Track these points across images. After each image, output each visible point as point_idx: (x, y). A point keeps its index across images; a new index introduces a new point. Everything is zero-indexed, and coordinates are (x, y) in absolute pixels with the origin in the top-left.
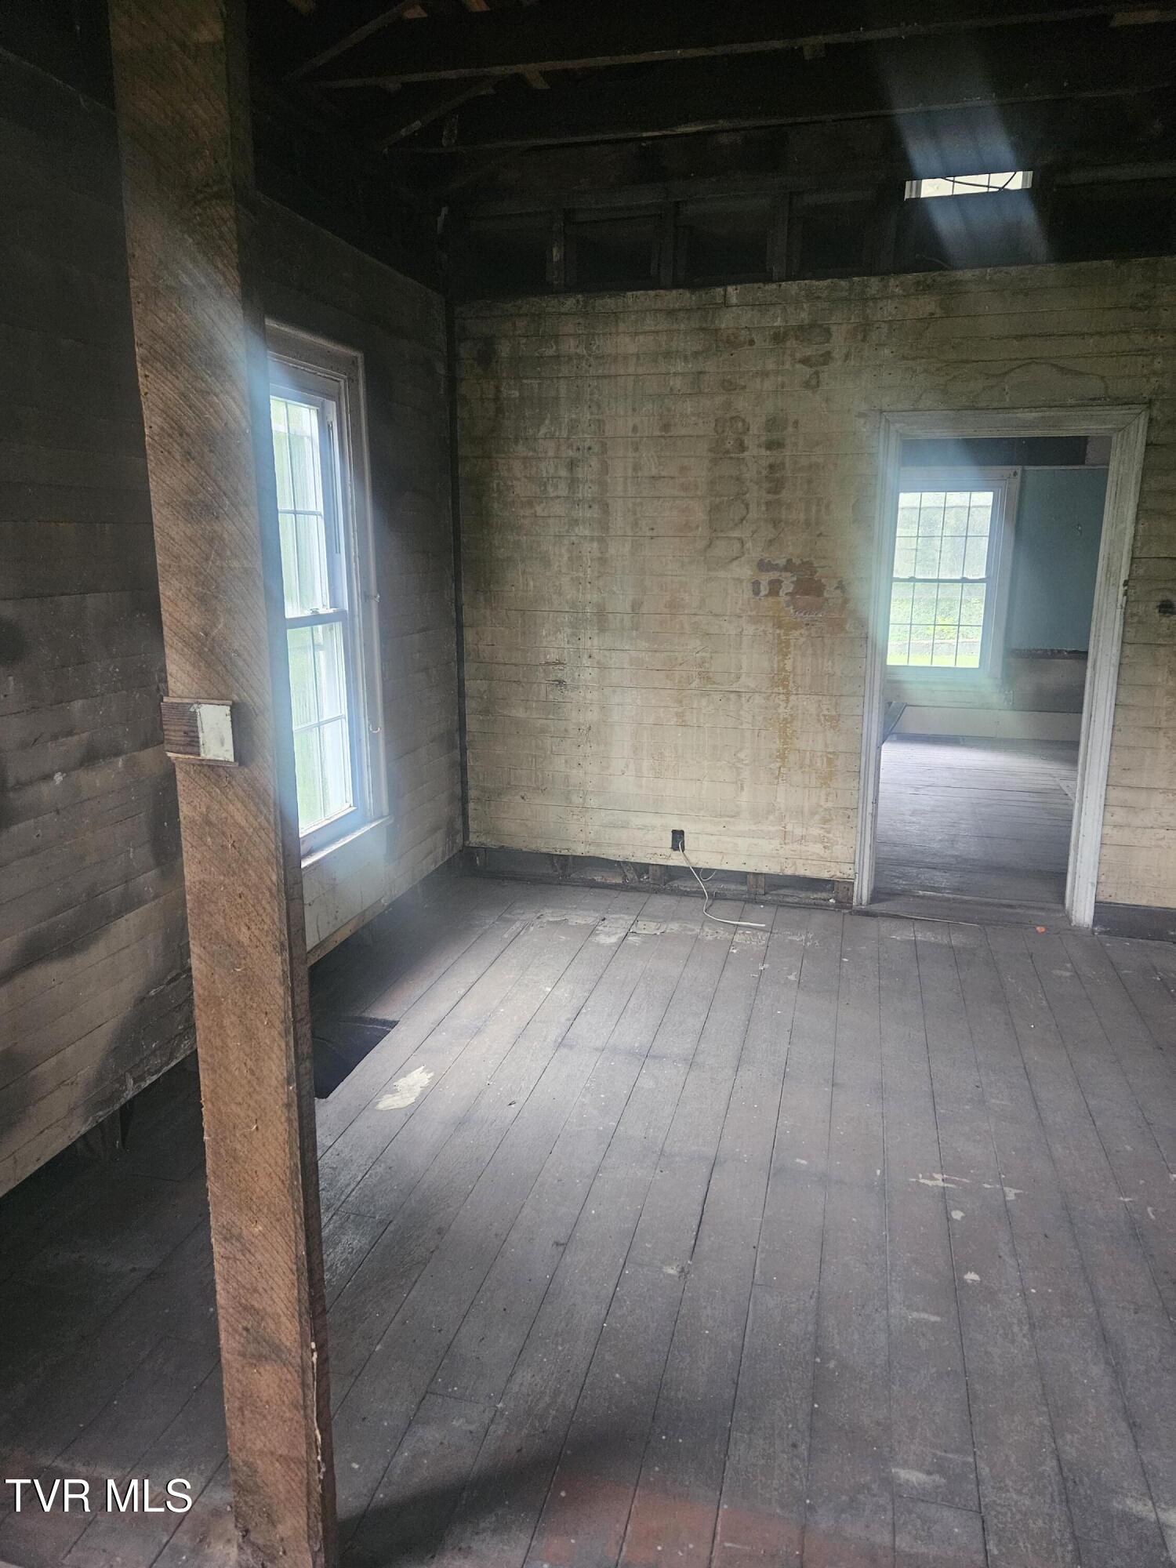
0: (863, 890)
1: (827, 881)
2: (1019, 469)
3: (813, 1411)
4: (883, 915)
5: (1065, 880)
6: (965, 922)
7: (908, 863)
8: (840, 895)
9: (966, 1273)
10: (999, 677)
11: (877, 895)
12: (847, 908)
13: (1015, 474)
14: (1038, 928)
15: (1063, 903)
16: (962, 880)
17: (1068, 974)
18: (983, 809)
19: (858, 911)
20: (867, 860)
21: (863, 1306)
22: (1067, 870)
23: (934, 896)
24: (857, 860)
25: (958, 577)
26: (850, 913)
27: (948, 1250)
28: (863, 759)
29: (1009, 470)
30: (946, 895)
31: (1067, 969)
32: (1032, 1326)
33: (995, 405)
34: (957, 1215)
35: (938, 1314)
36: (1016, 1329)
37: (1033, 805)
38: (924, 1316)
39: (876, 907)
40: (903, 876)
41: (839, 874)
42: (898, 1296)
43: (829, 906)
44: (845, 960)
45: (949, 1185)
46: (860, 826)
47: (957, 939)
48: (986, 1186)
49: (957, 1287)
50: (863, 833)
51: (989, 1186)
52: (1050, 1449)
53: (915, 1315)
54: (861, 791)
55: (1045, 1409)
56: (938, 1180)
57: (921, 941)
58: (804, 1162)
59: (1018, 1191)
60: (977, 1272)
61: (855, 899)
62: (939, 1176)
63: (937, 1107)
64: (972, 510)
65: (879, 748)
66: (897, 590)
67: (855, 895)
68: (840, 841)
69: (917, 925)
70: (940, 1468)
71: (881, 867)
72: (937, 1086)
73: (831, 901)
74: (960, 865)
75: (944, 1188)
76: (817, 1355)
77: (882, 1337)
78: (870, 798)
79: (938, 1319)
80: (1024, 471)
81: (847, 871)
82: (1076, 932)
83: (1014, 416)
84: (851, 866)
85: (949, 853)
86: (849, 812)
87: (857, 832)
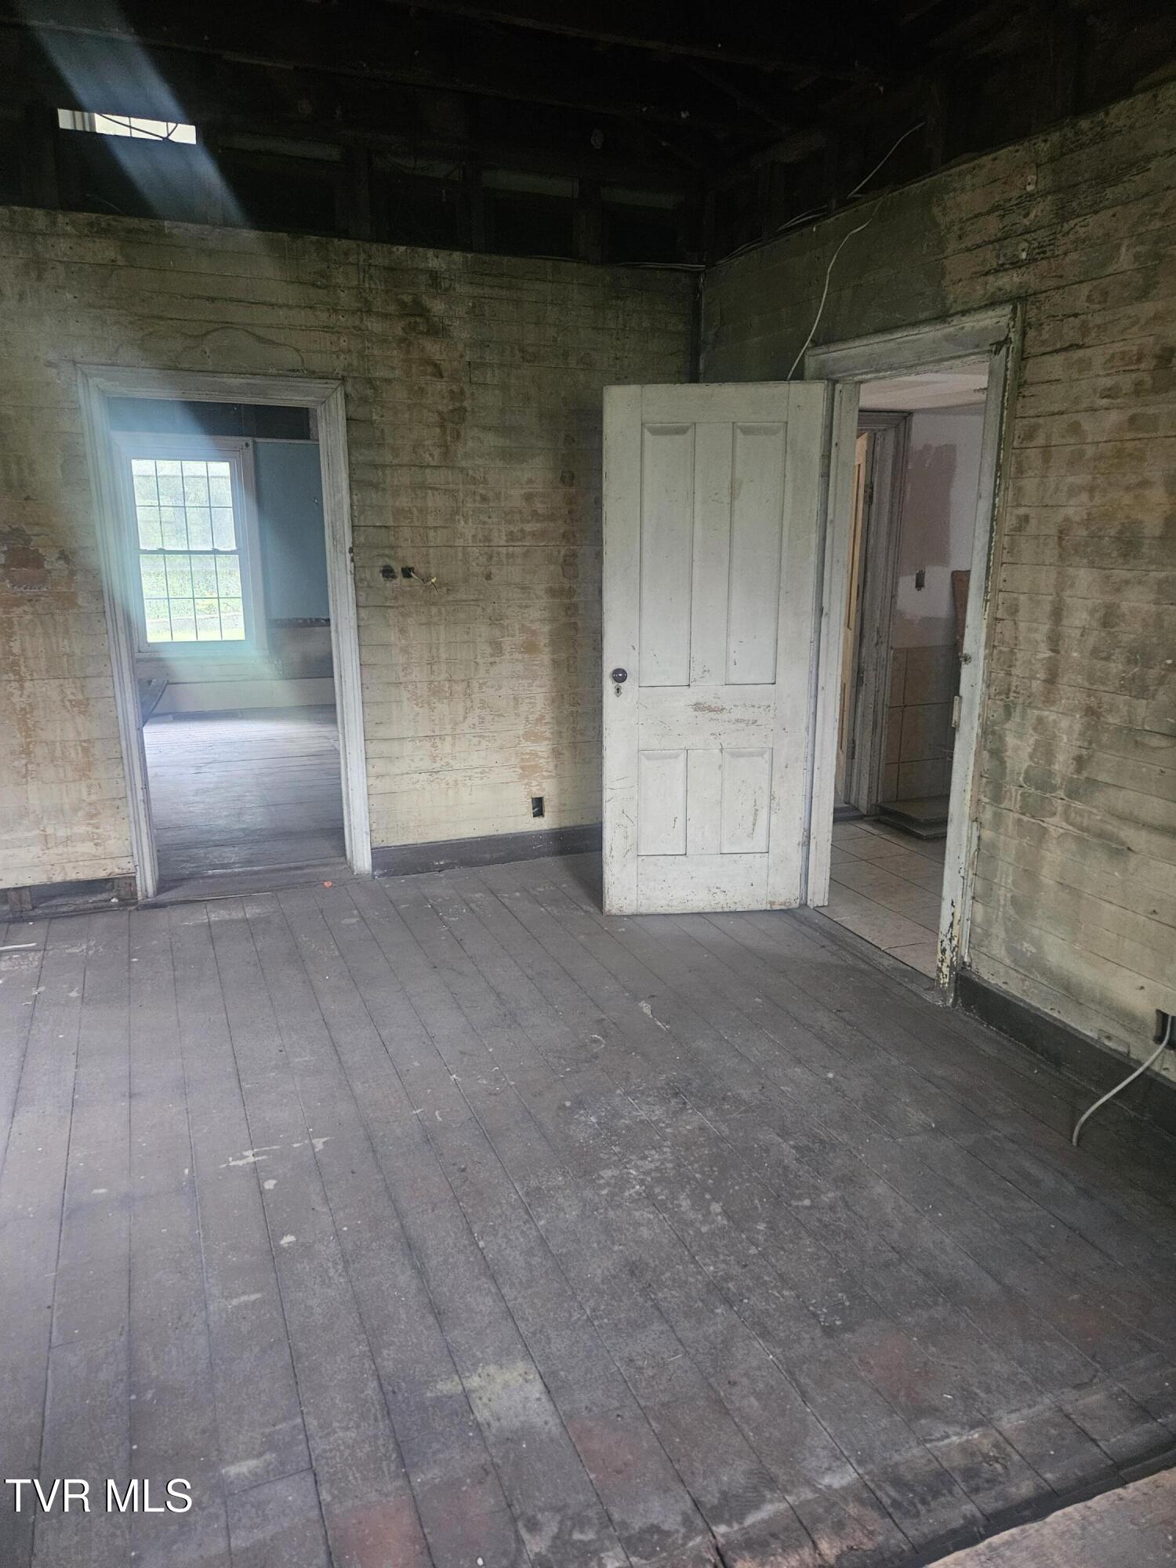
0: (146, 882)
1: (106, 881)
2: (249, 440)
3: (132, 1454)
4: (172, 904)
5: (343, 833)
6: (258, 892)
7: (197, 844)
8: (123, 893)
9: (281, 1239)
10: (266, 647)
11: (163, 886)
12: (133, 904)
13: (247, 445)
14: (326, 884)
15: (345, 855)
16: (251, 851)
17: (354, 920)
18: (266, 779)
19: (145, 905)
20: (146, 850)
21: (180, 1319)
22: (343, 824)
23: (225, 873)
24: (135, 852)
25: (209, 548)
26: (137, 910)
27: (263, 1223)
28: (123, 743)
29: (240, 441)
30: (236, 870)
31: (353, 916)
32: (346, 1263)
33: (198, 367)
34: (269, 1185)
35: (256, 1291)
36: (332, 1273)
37: (312, 768)
38: (244, 1298)
39: (165, 897)
40: (192, 859)
41: (117, 871)
42: (216, 1291)
43: (111, 907)
44: (135, 960)
45: (260, 1158)
46: (132, 813)
47: (252, 911)
48: (295, 1145)
49: (274, 1254)
50: (137, 823)
51: (298, 1145)
52: (371, 1372)
53: (235, 1302)
54: (127, 778)
55: (364, 1336)
56: (250, 1157)
57: (214, 921)
58: (103, 1191)
59: (325, 1139)
60: (292, 1233)
61: (139, 894)
62: (249, 1153)
63: (243, 1084)
64: (211, 480)
65: (140, 731)
66: (146, 564)
67: (139, 889)
68: (113, 834)
69: (209, 906)
70: (270, 1444)
71: (164, 856)
72: (241, 1062)
73: (114, 900)
74: (250, 837)
75: (255, 1163)
76: (131, 1392)
77: (202, 1341)
78: (139, 784)
79: (258, 1296)
80: (255, 443)
81: (126, 865)
82: (358, 880)
83: (220, 380)
84: (129, 859)
85: (237, 827)
86: (118, 802)
87: (130, 822)
